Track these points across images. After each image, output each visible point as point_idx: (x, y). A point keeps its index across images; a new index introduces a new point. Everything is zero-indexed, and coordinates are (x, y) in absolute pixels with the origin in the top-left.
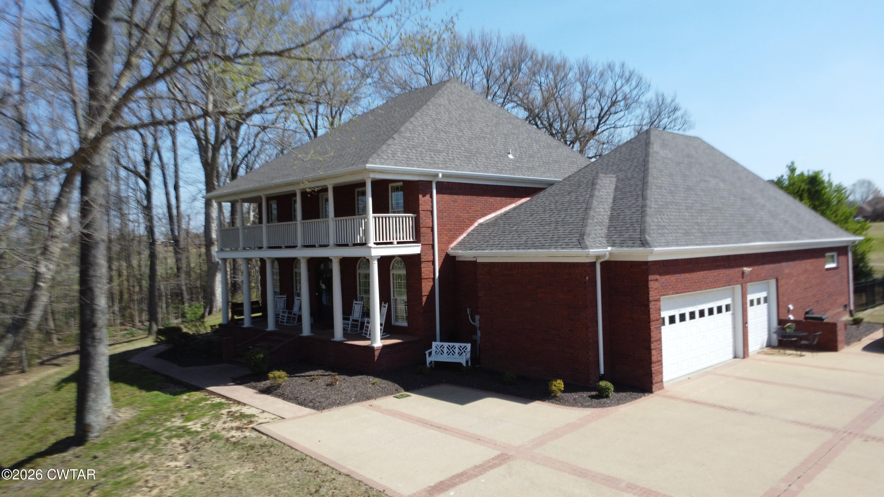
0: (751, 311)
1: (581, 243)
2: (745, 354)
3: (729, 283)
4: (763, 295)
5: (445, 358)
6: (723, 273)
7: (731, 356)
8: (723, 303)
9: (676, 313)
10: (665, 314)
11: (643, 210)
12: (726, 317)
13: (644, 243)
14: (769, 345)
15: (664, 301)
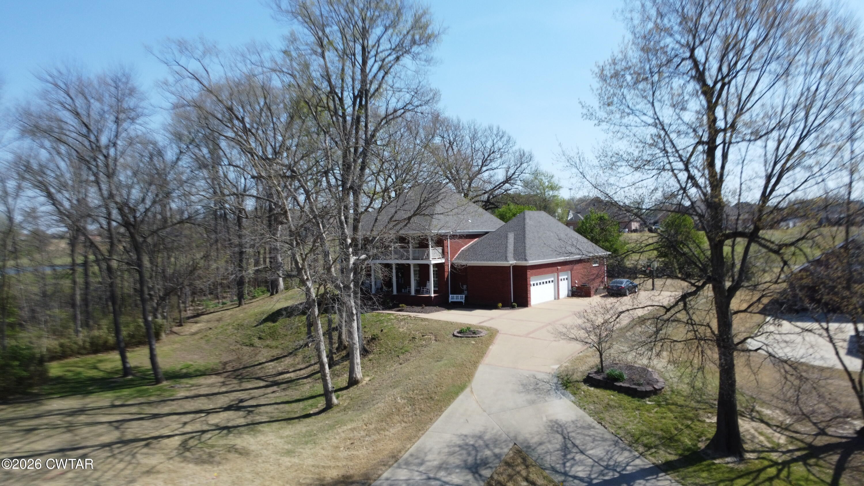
0: (561, 283)
1: (506, 260)
2: (558, 298)
3: (552, 272)
4: (566, 277)
5: (455, 300)
6: (550, 269)
7: (552, 298)
8: (551, 280)
9: (535, 282)
10: (532, 283)
11: (524, 248)
12: (552, 284)
13: (526, 260)
14: (568, 296)
15: (532, 278)
